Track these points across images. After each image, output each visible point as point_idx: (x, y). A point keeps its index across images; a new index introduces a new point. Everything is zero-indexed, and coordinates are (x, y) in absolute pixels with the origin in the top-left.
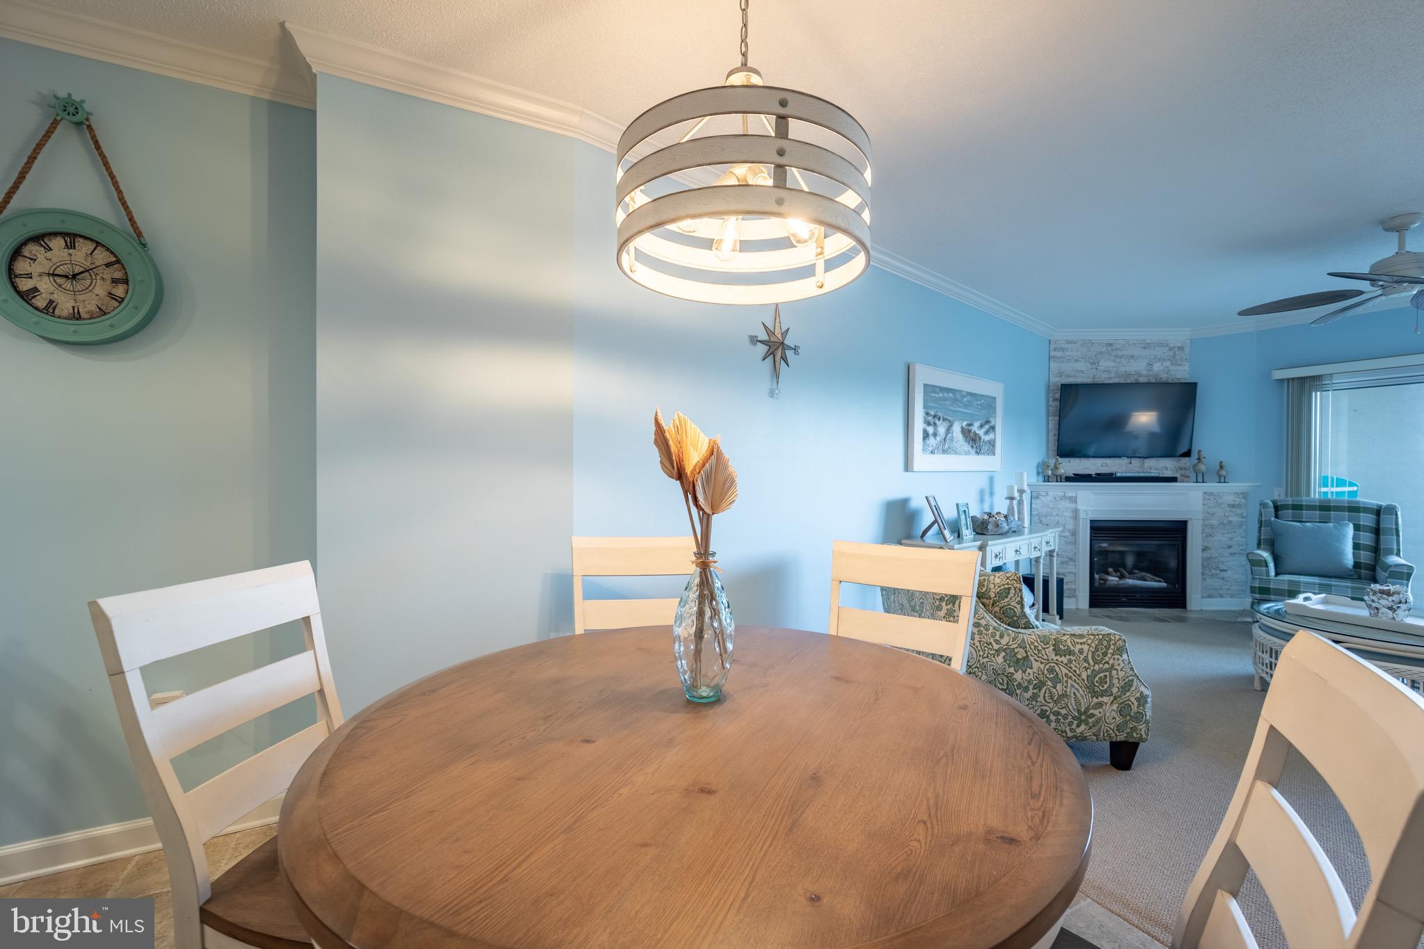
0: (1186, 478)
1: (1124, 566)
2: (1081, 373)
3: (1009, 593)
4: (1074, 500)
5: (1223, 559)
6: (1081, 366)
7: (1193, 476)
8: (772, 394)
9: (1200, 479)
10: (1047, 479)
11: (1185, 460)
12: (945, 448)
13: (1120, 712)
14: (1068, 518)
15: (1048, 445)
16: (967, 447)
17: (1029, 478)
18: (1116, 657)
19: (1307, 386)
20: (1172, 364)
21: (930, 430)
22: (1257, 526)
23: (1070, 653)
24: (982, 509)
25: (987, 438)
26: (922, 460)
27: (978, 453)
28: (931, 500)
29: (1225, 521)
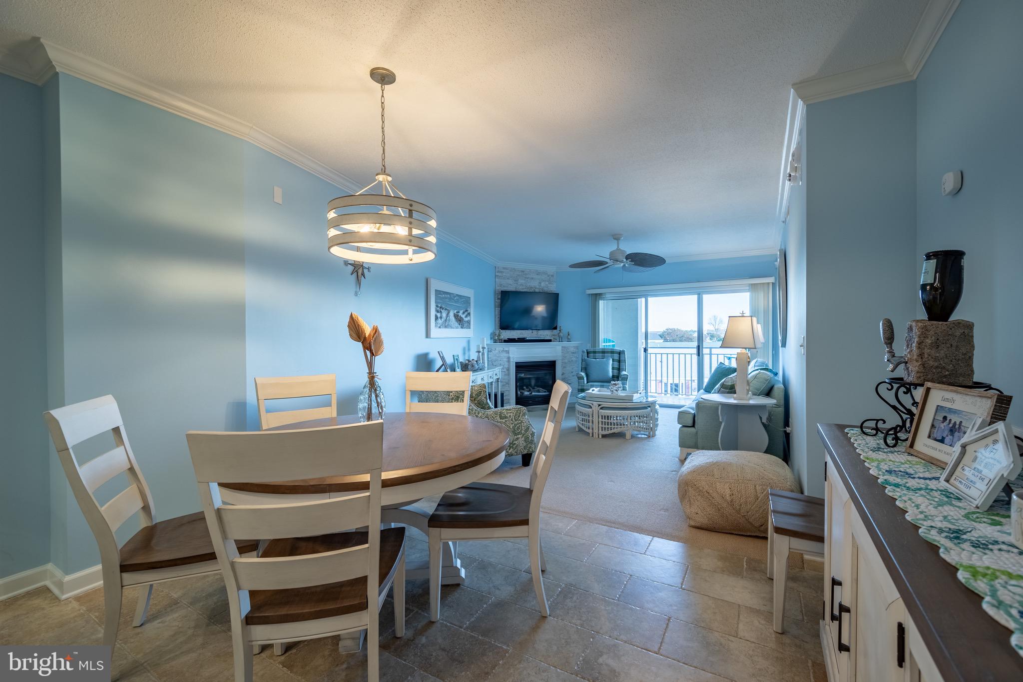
0: (555, 340)
1: (530, 385)
2: (511, 287)
3: (481, 394)
4: (508, 352)
5: (570, 378)
6: (510, 281)
7: (558, 339)
8: (356, 294)
9: (560, 340)
10: (495, 341)
11: (555, 331)
12: (446, 325)
13: (525, 441)
14: (505, 362)
15: (495, 323)
16: (457, 324)
17: (487, 341)
18: (523, 417)
19: (598, 297)
20: (549, 284)
21: (439, 315)
22: (581, 361)
23: (506, 417)
24: (465, 358)
25: (466, 319)
26: (435, 332)
27: (462, 328)
28: (440, 353)
29: (570, 360)
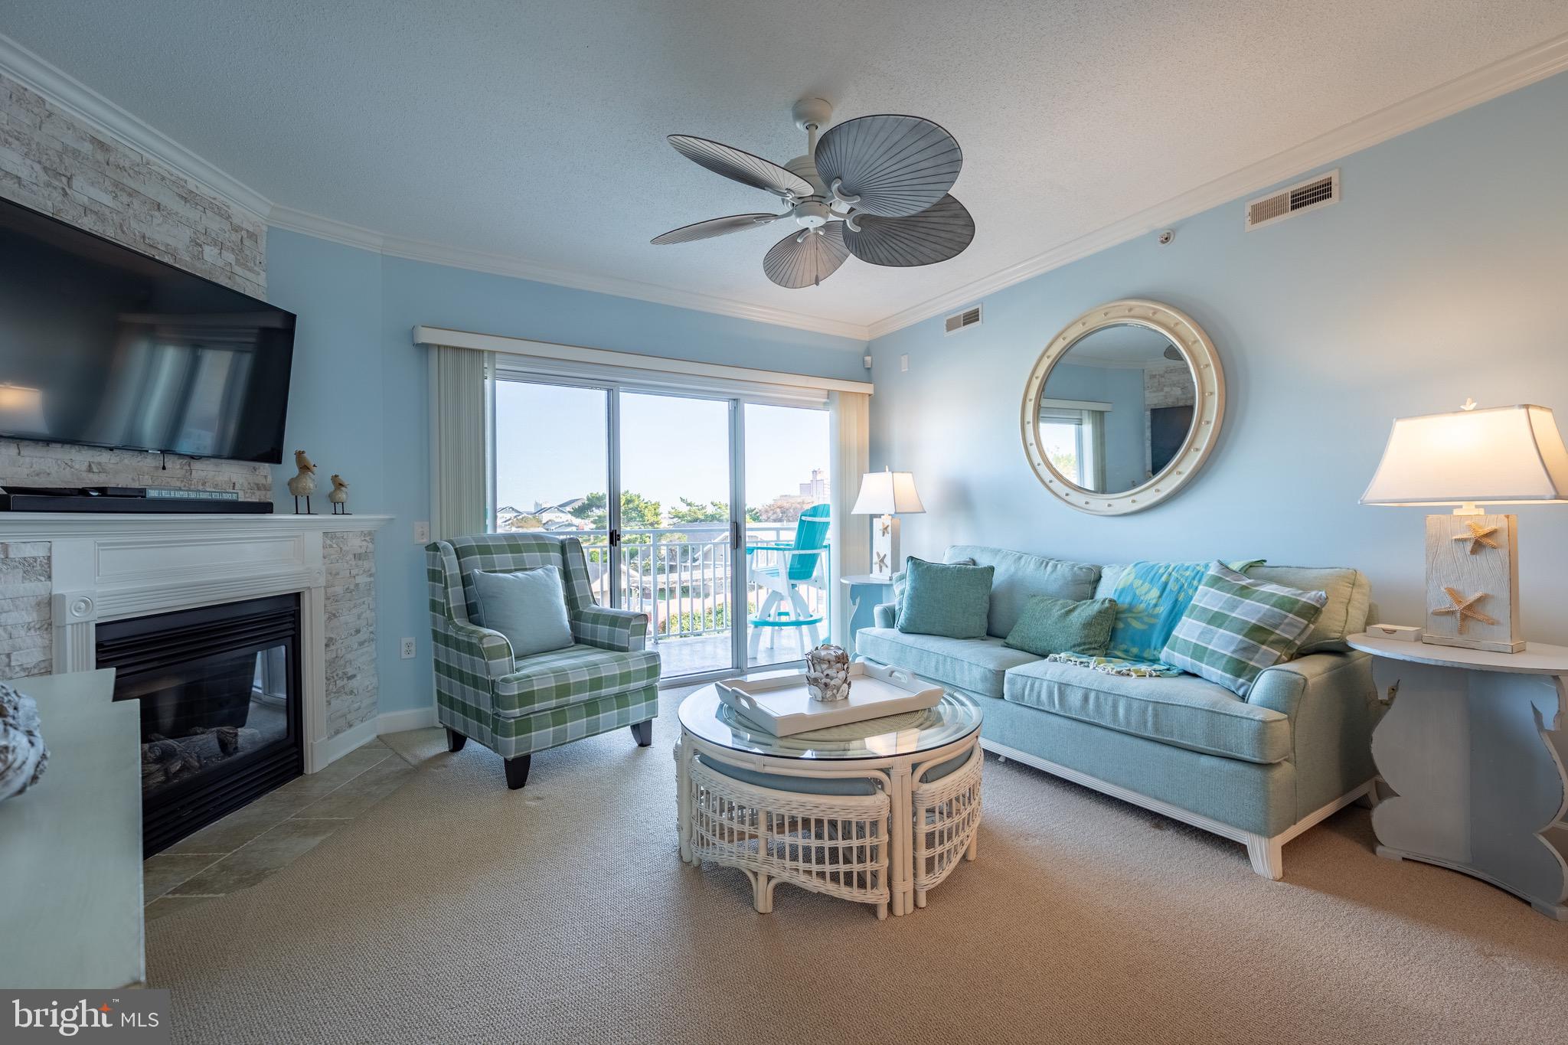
4: (39, 569)
11: (276, 468)
29: (352, 587)
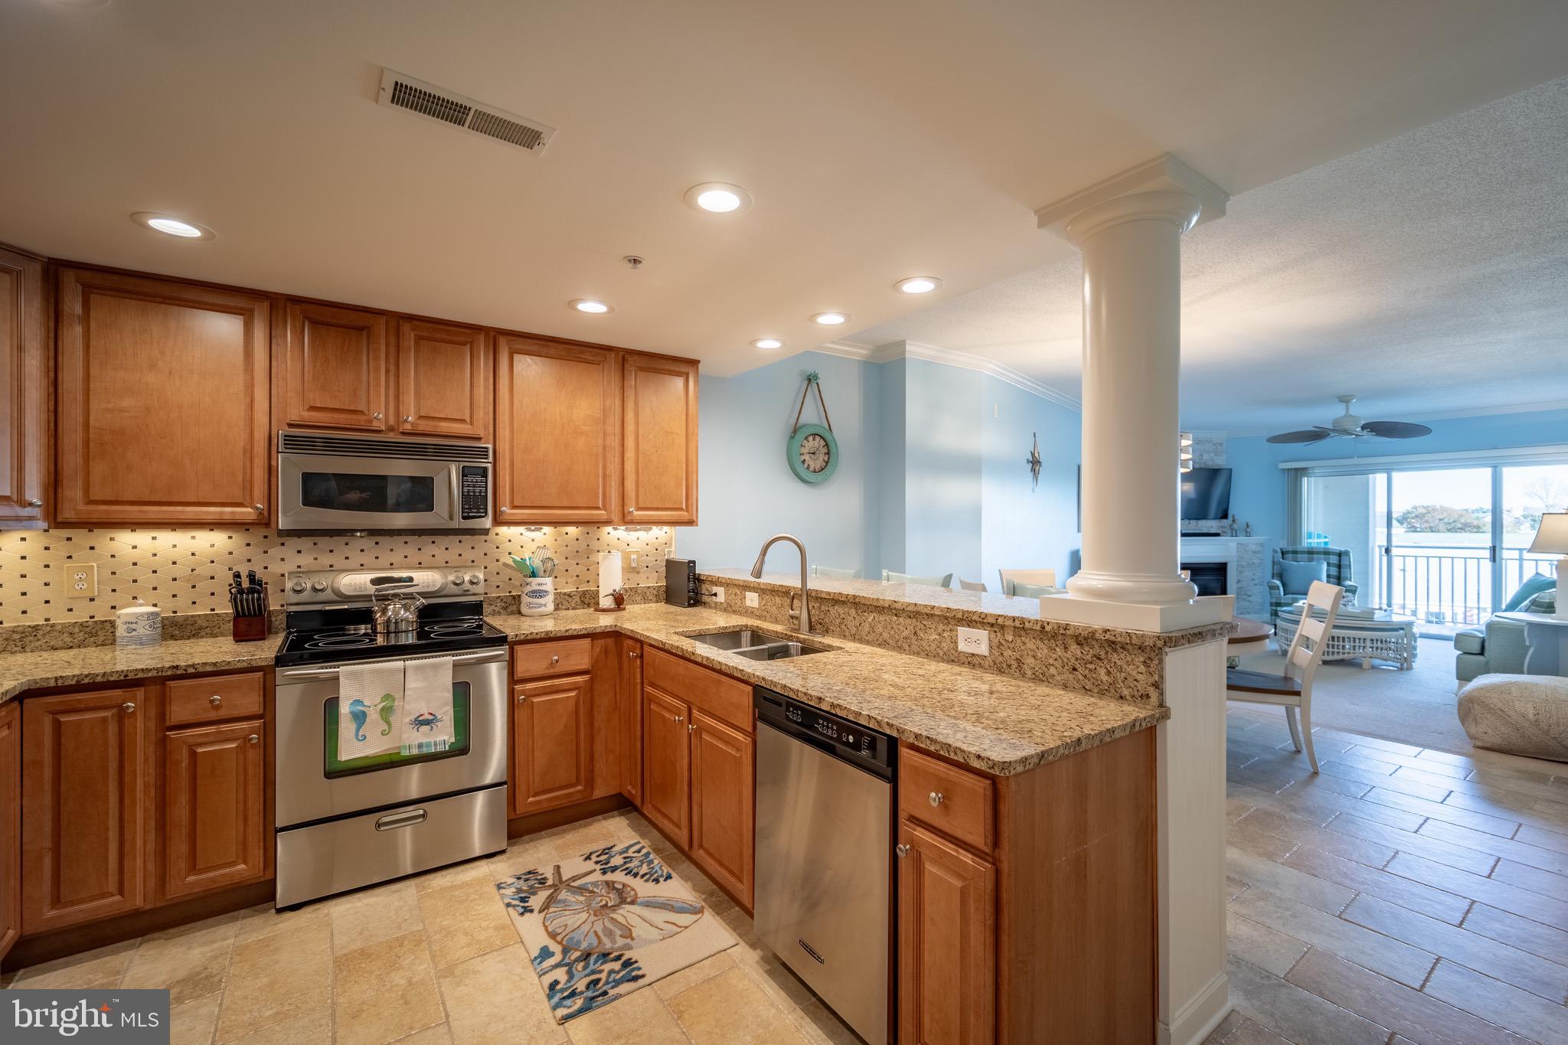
0: (1225, 533)
5: (1250, 588)
7: (1229, 532)
8: (1033, 491)
9: (1234, 534)
19: (1299, 473)
20: (1215, 455)
22: (1271, 564)
29: (1252, 563)
